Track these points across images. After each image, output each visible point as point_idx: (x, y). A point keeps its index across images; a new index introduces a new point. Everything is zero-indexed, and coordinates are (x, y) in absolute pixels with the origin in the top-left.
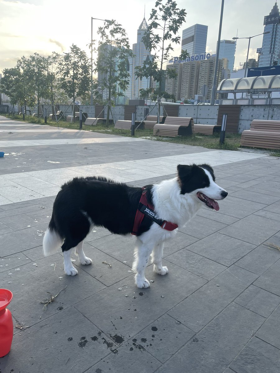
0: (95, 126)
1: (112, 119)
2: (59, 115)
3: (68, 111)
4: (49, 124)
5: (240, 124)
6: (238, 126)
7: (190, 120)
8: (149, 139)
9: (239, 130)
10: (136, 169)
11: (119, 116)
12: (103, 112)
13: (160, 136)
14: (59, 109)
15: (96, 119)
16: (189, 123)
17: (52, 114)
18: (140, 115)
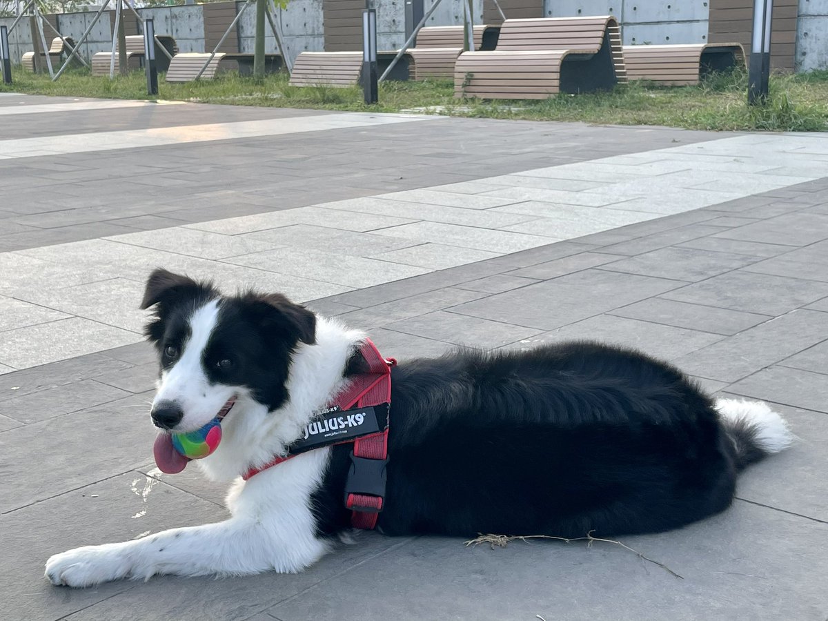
0: (209, 83)
1: (278, 52)
2: (62, 52)
3: (95, 35)
4: (21, 87)
5: (806, 34)
6: (795, 44)
7: (603, 27)
8: (441, 114)
9: (799, 58)
10: (423, 224)
11: (301, 42)
12: (239, 27)
13: (487, 101)
14: (58, 30)
15: (209, 55)
16: (600, 41)
17: (32, 54)
18: (387, 29)
